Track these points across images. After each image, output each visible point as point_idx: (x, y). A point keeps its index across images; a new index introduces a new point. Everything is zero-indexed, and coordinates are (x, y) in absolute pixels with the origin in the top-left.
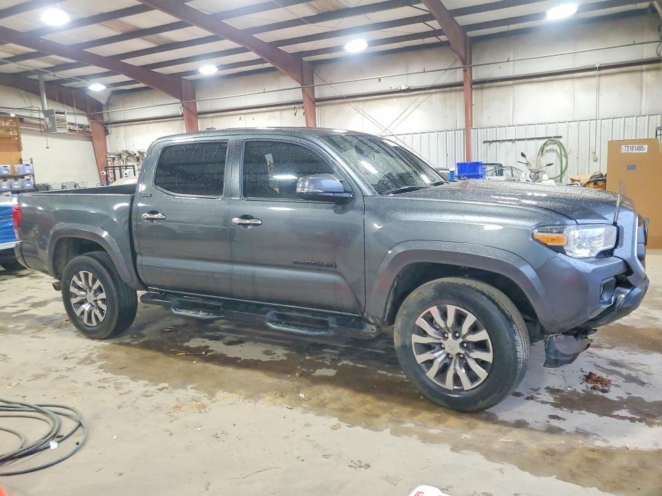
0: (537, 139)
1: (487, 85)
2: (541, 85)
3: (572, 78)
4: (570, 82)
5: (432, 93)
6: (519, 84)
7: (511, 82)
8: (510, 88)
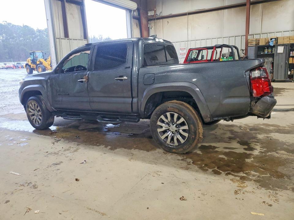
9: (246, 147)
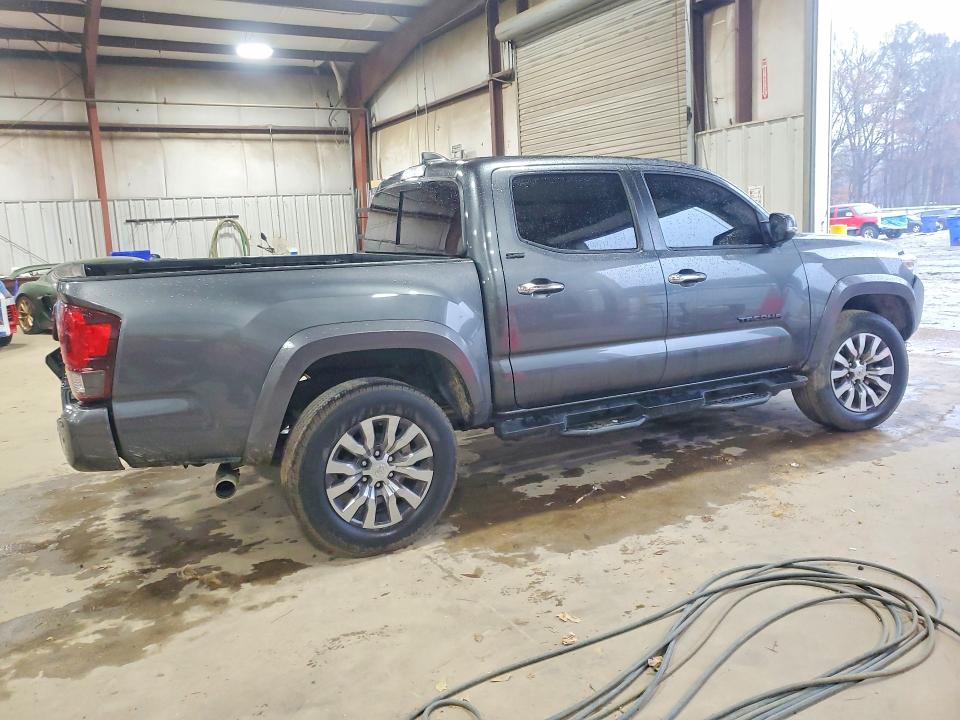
0: (206, 218)
1: (120, 134)
2: (201, 145)
3: (241, 139)
4: (237, 145)
5: (17, 135)
6: (168, 138)
7: (156, 134)
8: (157, 143)
9: (145, 517)
